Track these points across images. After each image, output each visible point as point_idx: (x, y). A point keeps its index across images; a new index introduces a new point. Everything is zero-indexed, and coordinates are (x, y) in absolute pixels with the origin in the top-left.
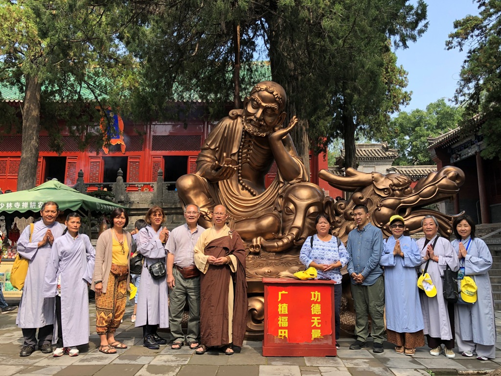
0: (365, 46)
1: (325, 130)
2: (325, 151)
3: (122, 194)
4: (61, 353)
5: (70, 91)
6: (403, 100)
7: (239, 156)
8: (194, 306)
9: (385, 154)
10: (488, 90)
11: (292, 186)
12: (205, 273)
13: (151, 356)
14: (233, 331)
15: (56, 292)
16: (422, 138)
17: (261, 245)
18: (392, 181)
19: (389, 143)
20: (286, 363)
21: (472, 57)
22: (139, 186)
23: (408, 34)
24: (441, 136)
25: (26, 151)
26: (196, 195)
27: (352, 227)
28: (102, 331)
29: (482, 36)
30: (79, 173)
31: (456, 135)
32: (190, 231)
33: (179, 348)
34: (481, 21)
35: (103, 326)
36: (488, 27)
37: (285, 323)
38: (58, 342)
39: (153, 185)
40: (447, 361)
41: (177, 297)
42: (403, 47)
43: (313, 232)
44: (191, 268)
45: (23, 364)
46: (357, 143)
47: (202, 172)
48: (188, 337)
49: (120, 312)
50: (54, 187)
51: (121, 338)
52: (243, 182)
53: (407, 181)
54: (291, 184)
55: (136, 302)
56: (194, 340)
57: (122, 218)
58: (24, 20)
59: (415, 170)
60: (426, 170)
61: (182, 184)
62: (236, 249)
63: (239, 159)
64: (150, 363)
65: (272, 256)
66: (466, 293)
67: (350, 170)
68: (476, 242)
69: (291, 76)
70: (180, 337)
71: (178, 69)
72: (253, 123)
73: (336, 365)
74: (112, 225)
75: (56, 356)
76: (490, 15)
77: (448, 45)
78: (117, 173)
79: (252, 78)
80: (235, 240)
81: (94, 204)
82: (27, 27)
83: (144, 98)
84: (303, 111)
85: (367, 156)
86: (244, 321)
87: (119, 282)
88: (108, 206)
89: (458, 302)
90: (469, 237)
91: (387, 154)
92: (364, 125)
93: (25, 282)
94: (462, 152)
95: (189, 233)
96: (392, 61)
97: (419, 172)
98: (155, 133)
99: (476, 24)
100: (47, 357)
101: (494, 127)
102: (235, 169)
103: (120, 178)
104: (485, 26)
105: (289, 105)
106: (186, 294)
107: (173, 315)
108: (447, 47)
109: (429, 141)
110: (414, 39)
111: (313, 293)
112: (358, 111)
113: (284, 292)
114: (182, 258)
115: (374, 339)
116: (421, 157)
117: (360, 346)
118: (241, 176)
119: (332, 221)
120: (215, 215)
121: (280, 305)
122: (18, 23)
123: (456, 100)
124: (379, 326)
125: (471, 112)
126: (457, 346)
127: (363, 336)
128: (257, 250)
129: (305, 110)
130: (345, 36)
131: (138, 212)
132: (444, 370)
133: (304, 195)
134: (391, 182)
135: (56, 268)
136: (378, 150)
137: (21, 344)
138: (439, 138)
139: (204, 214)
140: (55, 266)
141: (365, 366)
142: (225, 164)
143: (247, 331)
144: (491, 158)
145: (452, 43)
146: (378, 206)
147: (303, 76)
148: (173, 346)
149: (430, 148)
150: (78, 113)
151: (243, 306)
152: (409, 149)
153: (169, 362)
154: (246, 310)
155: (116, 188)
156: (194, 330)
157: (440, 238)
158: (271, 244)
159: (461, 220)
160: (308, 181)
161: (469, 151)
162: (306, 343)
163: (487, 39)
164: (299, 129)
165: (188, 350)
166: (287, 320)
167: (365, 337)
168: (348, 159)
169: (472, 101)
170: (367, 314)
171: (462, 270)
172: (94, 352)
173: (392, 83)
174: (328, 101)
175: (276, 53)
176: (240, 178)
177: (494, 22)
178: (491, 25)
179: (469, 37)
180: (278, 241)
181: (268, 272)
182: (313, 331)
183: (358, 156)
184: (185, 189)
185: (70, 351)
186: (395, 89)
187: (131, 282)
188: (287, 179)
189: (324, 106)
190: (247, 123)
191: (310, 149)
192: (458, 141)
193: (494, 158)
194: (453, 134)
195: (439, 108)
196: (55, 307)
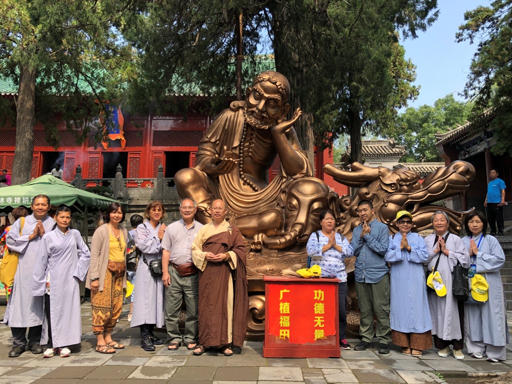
0: (372, 35)
1: (331, 124)
2: (331, 147)
3: (121, 190)
4: (51, 354)
5: (67, 83)
6: (411, 95)
7: (240, 149)
8: (192, 305)
9: (392, 150)
10: (499, 84)
11: (296, 181)
12: (202, 271)
13: (146, 357)
14: (233, 330)
15: (45, 291)
16: (429, 134)
17: (263, 242)
18: (400, 176)
19: (396, 139)
20: (287, 365)
21: (483, 50)
22: (139, 182)
23: (418, 23)
24: (449, 132)
25: (20, 145)
26: (196, 190)
27: (357, 223)
28: (99, 331)
29: (493, 29)
30: (77, 169)
31: (464, 130)
32: (186, 226)
33: (176, 349)
34: (493, 12)
35: (100, 325)
36: (500, 19)
37: (286, 322)
38: (48, 342)
39: (154, 181)
40: (456, 362)
41: (173, 296)
42: (412, 36)
43: (317, 228)
44: (188, 265)
45: (11, 365)
46: (364, 139)
47: (202, 166)
48: (186, 338)
49: (116, 311)
50: (48, 181)
51: (117, 338)
52: (244, 177)
53: (415, 176)
54: (295, 179)
55: (132, 301)
56: (192, 340)
57: (119, 213)
58: (17, 7)
59: (422, 167)
60: (433, 167)
61: (180, 178)
62: (235, 245)
63: (240, 153)
64: (144, 364)
65: (274, 253)
66: (477, 292)
67: (356, 164)
68: (488, 238)
69: (295, 69)
70: (177, 338)
71: (177, 60)
72: (255, 115)
73: (339, 367)
74: (107, 220)
75: (46, 357)
76: (502, 6)
77: (458, 38)
78: (116, 169)
79: (255, 71)
80: (235, 236)
81: (90, 199)
82: (20, 15)
83: (142, 89)
84: (308, 104)
85: (373, 152)
86: (244, 320)
87: (116, 279)
88: (104, 202)
89: (468, 301)
90: (481, 234)
91: (394, 151)
92: (370, 120)
93: (15, 279)
94: (470, 148)
95: (186, 229)
96: (400, 54)
97: (426, 169)
98: (156, 128)
99: (487, 15)
100: (37, 358)
101: (505, 122)
102: (236, 162)
103: (119, 174)
104: (497, 18)
105: (293, 99)
106: (183, 293)
107: (169, 314)
108: (458, 40)
109: (437, 137)
110: (423, 28)
111: (316, 292)
112: (365, 105)
113: (285, 291)
114: (178, 255)
115: (380, 339)
116: (428, 154)
117: (365, 347)
118: (243, 171)
119: (337, 218)
120: (213, 209)
121: (281, 304)
122: (10, 11)
123: (466, 94)
124: (385, 326)
125: (481, 107)
126: (466, 347)
127: (368, 337)
128: (259, 247)
129: (310, 103)
130: (352, 24)
131: (138, 209)
132: (453, 373)
133: (308, 191)
134: (398, 177)
135: (44, 265)
136: (385, 147)
137: (11, 344)
138: (447, 135)
139: (203, 209)
140: (44, 263)
141: (370, 368)
142: (225, 157)
143: (247, 331)
144: (502, 154)
145: (462, 35)
146: (384, 202)
147: (308, 68)
148: (170, 347)
149: (438, 145)
150: (75, 106)
151: (244, 304)
152: (416, 146)
153: (165, 363)
154: (246, 308)
155: (115, 184)
156: (193, 330)
157: (451, 235)
158: (274, 241)
159: (473, 216)
160: (312, 176)
161: (478, 147)
162: (309, 344)
163: (499, 31)
164: (304, 123)
165: (185, 350)
166: (288, 320)
167: (371, 337)
168: (354, 155)
169: (482, 95)
170: (372, 313)
171: (473, 268)
172: (86, 353)
173: (399, 77)
174: (333, 95)
175: (280, 44)
176: (242, 173)
177: (506, 13)
178: (503, 17)
179: (480, 29)
180: (280, 238)
181: (270, 270)
182: (316, 331)
183: (364, 152)
184: (184, 183)
185: (61, 352)
186: (403, 83)
187: (127, 279)
188: (291, 174)
189: (329, 100)
190: (249, 115)
191: (316, 144)
192: (467, 137)
193: (505, 154)
194: (462, 130)
195: (447, 104)
196: (44, 305)
